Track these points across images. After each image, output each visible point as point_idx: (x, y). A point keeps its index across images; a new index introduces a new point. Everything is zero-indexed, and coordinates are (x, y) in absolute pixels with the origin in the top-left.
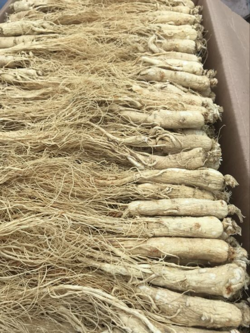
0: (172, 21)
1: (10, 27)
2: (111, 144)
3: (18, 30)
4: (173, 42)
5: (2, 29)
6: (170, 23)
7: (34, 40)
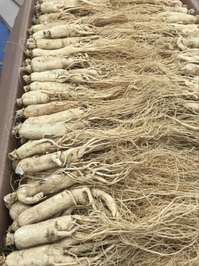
0: (181, 21)
1: (58, 31)
2: (190, 132)
3: (64, 33)
4: (191, 40)
5: (50, 32)
6: (179, 22)
7: (81, 42)
